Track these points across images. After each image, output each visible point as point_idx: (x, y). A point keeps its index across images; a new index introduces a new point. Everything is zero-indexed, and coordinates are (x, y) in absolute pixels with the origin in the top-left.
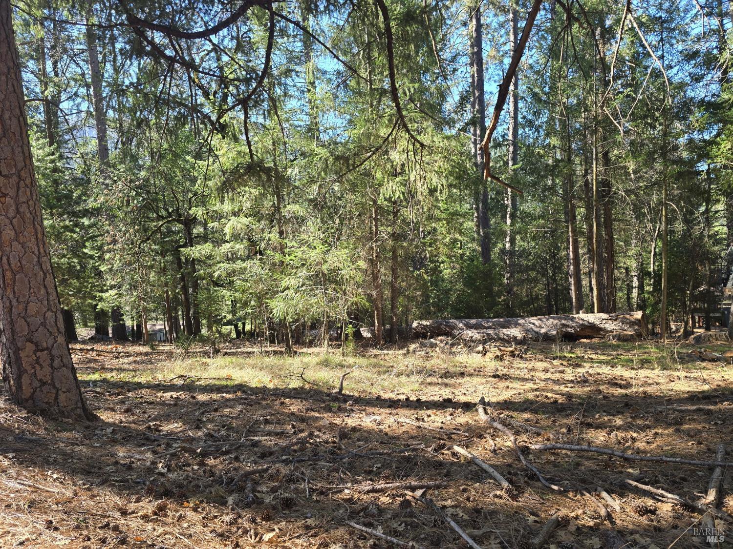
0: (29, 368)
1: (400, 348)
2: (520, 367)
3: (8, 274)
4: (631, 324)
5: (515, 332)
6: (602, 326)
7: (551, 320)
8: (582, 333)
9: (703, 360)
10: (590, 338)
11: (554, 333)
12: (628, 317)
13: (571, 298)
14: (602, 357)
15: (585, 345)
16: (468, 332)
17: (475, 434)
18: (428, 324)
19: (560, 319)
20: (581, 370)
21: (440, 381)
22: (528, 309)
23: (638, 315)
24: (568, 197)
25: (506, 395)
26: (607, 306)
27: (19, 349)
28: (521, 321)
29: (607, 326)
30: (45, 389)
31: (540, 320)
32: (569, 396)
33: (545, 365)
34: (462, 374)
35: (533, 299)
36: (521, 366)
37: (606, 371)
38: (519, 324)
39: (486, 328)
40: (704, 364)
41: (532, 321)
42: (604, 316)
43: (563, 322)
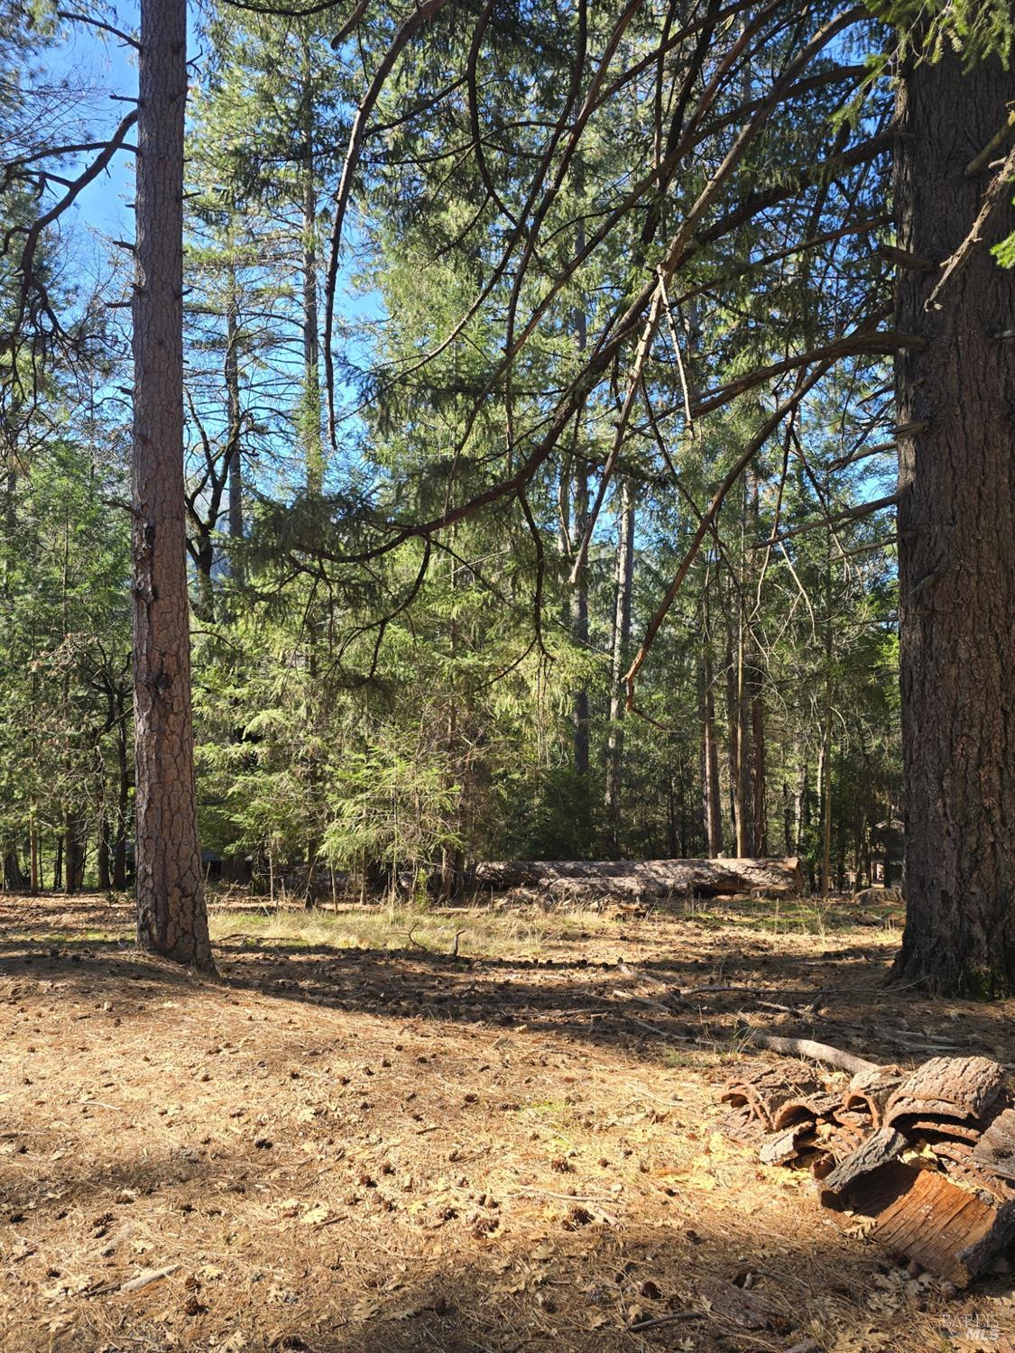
0: (174, 915)
1: (483, 903)
2: (648, 929)
3: (167, 814)
4: (785, 875)
5: (630, 883)
6: (746, 876)
7: (680, 867)
8: (721, 887)
9: (861, 924)
10: (732, 893)
11: (684, 885)
12: (780, 865)
13: (706, 831)
14: (745, 920)
15: (724, 904)
16: (563, 880)
17: (628, 985)
18: (502, 867)
19: (692, 865)
20: (720, 934)
21: (561, 943)
22: (642, 845)
23: (792, 863)
24: (703, 683)
25: (645, 956)
26: (755, 848)
27: (168, 895)
28: (639, 867)
29: (753, 877)
30: (186, 939)
31: (665, 865)
32: (710, 957)
33: (678, 927)
34: (585, 937)
35: (649, 829)
36: (650, 927)
37: (748, 934)
38: (636, 871)
39: (589, 876)
40: (860, 929)
41: (654, 868)
42: (749, 862)
43: (696, 869)
